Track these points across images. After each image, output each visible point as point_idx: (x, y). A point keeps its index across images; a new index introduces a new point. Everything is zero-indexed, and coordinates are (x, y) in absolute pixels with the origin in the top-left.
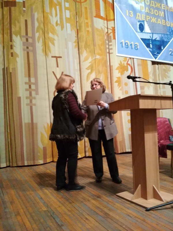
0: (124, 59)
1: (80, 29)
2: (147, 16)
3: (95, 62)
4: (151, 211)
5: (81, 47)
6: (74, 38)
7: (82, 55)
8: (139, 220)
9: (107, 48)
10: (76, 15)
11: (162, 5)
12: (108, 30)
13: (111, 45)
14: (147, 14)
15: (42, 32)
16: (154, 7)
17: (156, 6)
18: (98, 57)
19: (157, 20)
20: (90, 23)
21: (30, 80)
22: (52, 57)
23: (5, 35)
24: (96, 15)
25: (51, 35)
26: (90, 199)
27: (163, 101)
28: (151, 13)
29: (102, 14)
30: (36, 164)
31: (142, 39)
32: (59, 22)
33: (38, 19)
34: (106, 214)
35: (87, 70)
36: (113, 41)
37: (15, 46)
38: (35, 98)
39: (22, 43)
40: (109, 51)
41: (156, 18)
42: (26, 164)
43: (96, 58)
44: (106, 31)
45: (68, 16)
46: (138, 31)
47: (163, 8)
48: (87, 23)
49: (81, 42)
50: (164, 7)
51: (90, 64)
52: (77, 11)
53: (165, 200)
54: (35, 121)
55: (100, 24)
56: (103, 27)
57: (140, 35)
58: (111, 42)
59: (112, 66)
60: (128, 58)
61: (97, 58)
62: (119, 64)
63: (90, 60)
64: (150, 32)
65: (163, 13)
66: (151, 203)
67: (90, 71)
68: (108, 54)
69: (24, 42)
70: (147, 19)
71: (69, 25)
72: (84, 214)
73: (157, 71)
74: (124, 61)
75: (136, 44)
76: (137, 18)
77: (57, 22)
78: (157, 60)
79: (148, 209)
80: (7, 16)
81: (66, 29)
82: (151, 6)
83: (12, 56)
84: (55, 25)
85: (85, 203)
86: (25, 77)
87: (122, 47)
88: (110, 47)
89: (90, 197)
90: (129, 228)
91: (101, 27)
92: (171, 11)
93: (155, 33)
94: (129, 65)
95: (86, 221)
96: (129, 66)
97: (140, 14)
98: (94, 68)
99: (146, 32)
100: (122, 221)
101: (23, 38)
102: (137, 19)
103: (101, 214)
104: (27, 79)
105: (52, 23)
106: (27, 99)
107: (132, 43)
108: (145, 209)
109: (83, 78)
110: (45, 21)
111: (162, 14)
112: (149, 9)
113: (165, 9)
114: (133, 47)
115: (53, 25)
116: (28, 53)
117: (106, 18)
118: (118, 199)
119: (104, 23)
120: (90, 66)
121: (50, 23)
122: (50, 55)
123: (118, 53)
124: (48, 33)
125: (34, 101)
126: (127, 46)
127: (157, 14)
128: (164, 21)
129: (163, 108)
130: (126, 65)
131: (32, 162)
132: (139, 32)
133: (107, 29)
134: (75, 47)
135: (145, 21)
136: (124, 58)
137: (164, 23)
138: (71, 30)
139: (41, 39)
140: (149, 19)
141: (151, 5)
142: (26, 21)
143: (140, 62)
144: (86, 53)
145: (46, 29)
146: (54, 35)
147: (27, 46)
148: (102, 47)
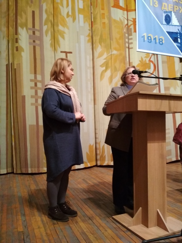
0: (145, 55)
1: (95, 21)
2: (175, 6)
3: (111, 59)
5: (95, 40)
6: (87, 31)
7: (96, 50)
9: (127, 42)
10: (91, 5)
12: (128, 22)
13: (131, 39)
14: (176, 3)
15: (51, 24)
18: (115, 52)
20: (106, 14)
21: (36, 77)
22: (62, 52)
23: (10, 28)
24: (114, 4)
25: (60, 28)
27: (172, 102)
28: (180, 2)
29: (122, 3)
31: (169, 33)
32: (70, 13)
33: (46, 11)
35: (101, 67)
36: (133, 34)
37: (20, 40)
39: (28, 36)
40: (129, 46)
43: (112, 53)
44: (126, 22)
45: (81, 6)
46: (164, 23)
48: (103, 14)
49: (95, 35)
51: (105, 60)
55: (118, 15)
56: (122, 18)
57: (166, 29)
58: (131, 35)
59: (132, 62)
60: (151, 54)
61: (114, 54)
62: (140, 61)
63: (105, 56)
64: (178, 24)
67: (104, 68)
68: (127, 49)
69: (31, 35)
70: (175, 9)
71: (81, 17)
74: (145, 57)
75: (161, 37)
77: (68, 13)
79: (145, 241)
80: (13, 7)
81: (78, 20)
83: (17, 50)
84: (65, 16)
86: (31, 73)
87: (144, 41)
88: (130, 41)
91: (120, 19)
94: (152, 62)
96: (151, 64)
97: (166, 4)
98: (110, 65)
99: (173, 24)
101: (29, 31)
102: (162, 9)
104: (32, 77)
105: (62, 14)
107: (157, 37)
109: (96, 77)
110: (55, 12)
114: (157, 41)
115: (63, 17)
116: (34, 47)
117: (126, 8)
119: (124, 14)
120: (104, 62)
121: (61, 14)
122: (59, 50)
123: (139, 48)
124: (58, 26)
125: (40, 101)
126: (150, 40)
130: (148, 62)
132: (164, 25)
133: (128, 20)
134: (88, 41)
135: (172, 12)
136: (146, 54)
138: (84, 23)
139: (49, 33)
140: (178, 9)
142: (33, 12)
143: (165, 59)
144: (101, 48)
145: (56, 21)
146: (64, 28)
147: (34, 40)
148: (120, 41)
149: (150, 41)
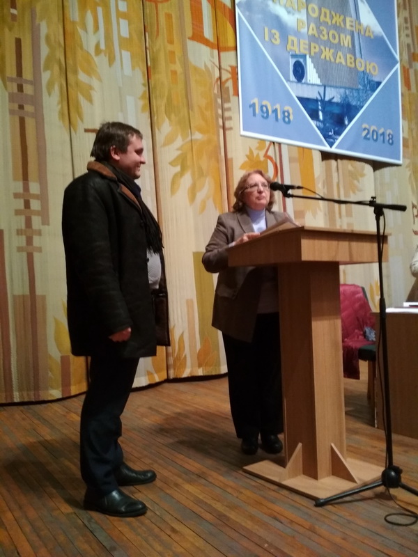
0: (258, 145)
1: (154, 68)
2: (313, 45)
3: (192, 149)
4: (329, 507)
5: (157, 111)
6: (141, 89)
7: (159, 130)
8: (301, 530)
9: (219, 115)
10: (145, 32)
11: (348, 19)
12: (220, 73)
13: (229, 109)
14: (313, 39)
15: (60, 69)
16: (330, 23)
17: (334, 22)
18: (198, 136)
19: (335, 55)
20: (178, 54)
21: (26, 188)
22: (87, 131)
24: (194, 33)
25: (82, 77)
26: (180, 481)
27: (354, 245)
28: (321, 36)
29: (208, 33)
30: (41, 399)
31: (301, 99)
32: (103, 46)
33: (48, 38)
34: (221, 517)
35: (171, 167)
36: (233, 98)
38: (39, 233)
39: (7, 94)
40: (224, 123)
41: (332, 51)
42: (17, 400)
43: (193, 138)
44: (217, 75)
45: (125, 32)
46: (291, 79)
47: (348, 27)
48: (172, 53)
49: (156, 98)
50: (351, 24)
51: (179, 152)
52: (148, 21)
53: (360, 480)
54: (39, 292)
55: (202, 56)
56: (209, 65)
57: (295, 90)
58: (228, 101)
59: (232, 159)
60: (268, 143)
61: (196, 140)
62: (247, 156)
63: (179, 142)
64: (318, 81)
65: (349, 37)
66: (327, 486)
67: (178, 169)
68: (221, 131)
69: (13, 93)
70: (313, 50)
71: (126, 55)
72: (168, 518)
73: (335, 175)
74: (259, 148)
75: (286, 108)
76: (289, 46)
77: (97, 46)
78: (334, 150)
79: (322, 501)
81: (119, 63)
82: (321, 20)
84: (92, 51)
85: (168, 491)
86: (15, 179)
87: (254, 114)
88: (227, 114)
89: (180, 476)
90: (277, 549)
91: (205, 63)
92: (367, 35)
93: (331, 86)
94: (270, 158)
95: (173, 535)
96: (269, 162)
97: (295, 39)
98: (189, 163)
99: (309, 82)
100: (262, 532)
101: (9, 84)
102: (288, 50)
103: (208, 516)
104: (18, 187)
105: (85, 47)
106: (20, 236)
107: (278, 106)
108: (314, 503)
109: (161, 187)
110: (68, 41)
111: (347, 41)
112: (318, 28)
113: (354, 29)
114: (280, 116)
115: (88, 52)
116: (22, 121)
117: (216, 43)
118: (248, 481)
119: (212, 56)
120: (178, 157)
121: (82, 48)
122: (81, 127)
123: (244, 130)
124: (76, 72)
125: (37, 241)
126: (265, 113)
127: (336, 41)
128: (351, 58)
129: (355, 260)
130: (262, 158)
131: (32, 393)
132: (292, 82)
133: (220, 69)
134: (143, 110)
135: (308, 57)
136: (258, 143)
137: (351, 63)
138: (133, 68)
139: (57, 88)
140: (317, 50)
141: (322, 18)
142: (18, 42)
143: (295, 154)
144: (170, 126)
145: (70, 62)
146: (91, 77)
147: (21, 104)
148: (208, 113)
149: (265, 115)
